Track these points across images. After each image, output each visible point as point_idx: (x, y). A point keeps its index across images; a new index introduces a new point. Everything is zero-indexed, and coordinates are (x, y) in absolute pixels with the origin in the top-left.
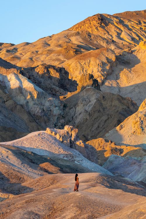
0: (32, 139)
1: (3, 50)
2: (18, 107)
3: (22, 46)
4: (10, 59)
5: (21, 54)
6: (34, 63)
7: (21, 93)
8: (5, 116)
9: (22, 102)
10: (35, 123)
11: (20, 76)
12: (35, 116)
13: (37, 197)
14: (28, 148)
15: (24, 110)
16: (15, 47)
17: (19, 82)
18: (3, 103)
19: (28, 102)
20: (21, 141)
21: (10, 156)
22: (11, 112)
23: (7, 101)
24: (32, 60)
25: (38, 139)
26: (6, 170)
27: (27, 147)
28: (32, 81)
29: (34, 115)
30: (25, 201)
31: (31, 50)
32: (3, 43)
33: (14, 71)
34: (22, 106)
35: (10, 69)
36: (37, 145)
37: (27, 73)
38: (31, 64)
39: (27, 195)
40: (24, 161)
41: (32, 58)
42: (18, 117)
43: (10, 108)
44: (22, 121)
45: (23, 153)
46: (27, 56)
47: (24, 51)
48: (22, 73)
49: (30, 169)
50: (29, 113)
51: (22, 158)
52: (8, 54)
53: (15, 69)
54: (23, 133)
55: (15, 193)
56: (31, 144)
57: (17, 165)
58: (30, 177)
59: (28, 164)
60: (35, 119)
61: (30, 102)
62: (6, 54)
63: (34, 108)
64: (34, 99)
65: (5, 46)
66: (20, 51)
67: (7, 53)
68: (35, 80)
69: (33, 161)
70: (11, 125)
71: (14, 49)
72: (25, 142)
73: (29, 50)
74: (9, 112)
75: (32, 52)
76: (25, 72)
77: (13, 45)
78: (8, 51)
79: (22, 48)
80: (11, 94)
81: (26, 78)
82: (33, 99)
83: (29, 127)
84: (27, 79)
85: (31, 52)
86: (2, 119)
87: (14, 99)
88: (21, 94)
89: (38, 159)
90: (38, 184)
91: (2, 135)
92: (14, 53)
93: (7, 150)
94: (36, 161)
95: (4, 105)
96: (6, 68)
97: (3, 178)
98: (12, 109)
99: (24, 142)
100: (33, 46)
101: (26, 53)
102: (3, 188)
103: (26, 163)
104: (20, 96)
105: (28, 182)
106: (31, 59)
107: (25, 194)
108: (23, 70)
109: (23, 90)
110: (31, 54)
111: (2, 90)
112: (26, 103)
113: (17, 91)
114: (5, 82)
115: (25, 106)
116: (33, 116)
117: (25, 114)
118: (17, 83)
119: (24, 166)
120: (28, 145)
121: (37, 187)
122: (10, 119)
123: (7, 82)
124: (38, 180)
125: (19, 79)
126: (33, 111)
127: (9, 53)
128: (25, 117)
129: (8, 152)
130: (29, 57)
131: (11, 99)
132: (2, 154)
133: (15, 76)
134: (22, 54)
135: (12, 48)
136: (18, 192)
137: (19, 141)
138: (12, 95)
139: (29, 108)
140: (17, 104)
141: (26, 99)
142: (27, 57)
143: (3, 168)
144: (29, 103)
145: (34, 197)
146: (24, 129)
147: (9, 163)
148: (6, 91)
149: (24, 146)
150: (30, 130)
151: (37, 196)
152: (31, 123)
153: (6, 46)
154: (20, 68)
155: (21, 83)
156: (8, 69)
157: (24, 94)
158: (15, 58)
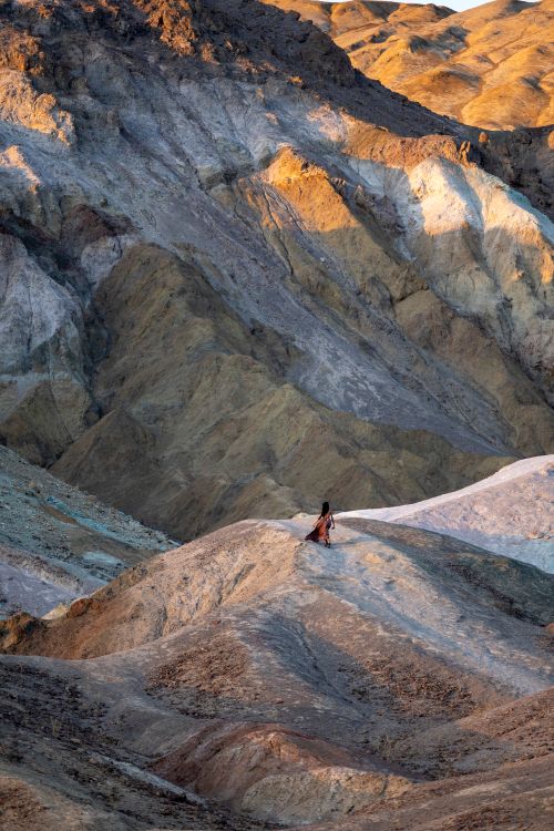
0: (517, 495)
1: (393, 37)
2: (460, 327)
3: (490, 16)
4: (426, 81)
5: (483, 58)
6: (547, 104)
7: (477, 256)
8: (394, 373)
9: (479, 302)
10: (544, 407)
11: (473, 172)
12: (544, 373)
13: (517, 796)
14: (498, 539)
15: (488, 342)
16: (452, 24)
17: (464, 204)
18: (382, 305)
19: (507, 304)
20: (465, 505)
21: (404, 581)
22: (424, 353)
23: (402, 299)
24: (540, 89)
25: (544, 496)
26: (382, 649)
27: (491, 532)
28: (529, 197)
29: (538, 367)
30: (454, 816)
31: (534, 37)
32: (397, 5)
33: (442, 149)
34: (479, 322)
35: (420, 135)
36: (540, 524)
37: (506, 160)
38: (532, 107)
39: (471, 784)
40: (474, 608)
41: (538, 80)
42: (457, 379)
43: (416, 334)
44: (480, 396)
45: (469, 567)
46: (513, 70)
47: (497, 45)
48: (481, 158)
49: (498, 647)
50: (514, 358)
51: (464, 592)
52: (421, 58)
53: (445, 137)
54: (483, 458)
55: (420, 770)
56: (510, 517)
57: (435, 627)
58: (498, 687)
59: (493, 623)
60: (545, 388)
61: (520, 303)
62: (406, 61)
63: (540, 332)
64: (540, 290)
65: (402, 19)
66: (478, 42)
67: (414, 56)
68: (545, 194)
69: (516, 606)
70: (424, 420)
71: (451, 32)
72: (482, 510)
73: (525, 40)
74: (413, 353)
75: (539, 51)
76: (496, 152)
77: (442, 12)
78: (418, 44)
79: (489, 27)
80: (426, 264)
81: (501, 184)
82: (533, 287)
83: (513, 430)
84: (507, 187)
85: (534, 46)
86: (380, 387)
87: (441, 287)
88: (475, 265)
89: (544, 598)
90: (534, 723)
91: (374, 469)
92: (447, 52)
93: (389, 551)
94: (531, 607)
95: (391, 316)
96: (402, 133)
97: (362, 693)
98: (428, 340)
99: (476, 508)
100: (543, 17)
101: (507, 56)
102: (362, 739)
103: (482, 619)
104: (470, 273)
105: (487, 715)
106: (533, 84)
107: (462, 778)
108: (485, 145)
109: (484, 243)
110: (532, 60)
111: (380, 244)
112: (497, 306)
113: (456, 249)
114: (394, 205)
115: (495, 324)
116: (535, 373)
117: (495, 362)
118: (456, 205)
119: (470, 635)
120: (499, 525)
121: (527, 740)
122: (417, 388)
123: (405, 201)
124: (537, 703)
125: (464, 189)
126: (531, 346)
127: (424, 53)
128: (495, 378)
129: (391, 559)
130: (522, 74)
131: (422, 288)
132: (361, 571)
133: (445, 173)
134: (490, 61)
135: (440, 26)
136: (435, 762)
137: (450, 503)
138: (432, 266)
139: (514, 335)
140: (456, 315)
141: (496, 286)
142: (515, 76)
143: (367, 639)
144: (515, 308)
145: (500, 796)
146: (486, 440)
147: (398, 615)
148: (402, 247)
149: (479, 528)
150: (515, 444)
151: (515, 791)
152: (523, 407)
153: (410, 17)
154: (475, 131)
155: (475, 207)
156: (409, 139)
157: (490, 262)
158: (451, 79)
